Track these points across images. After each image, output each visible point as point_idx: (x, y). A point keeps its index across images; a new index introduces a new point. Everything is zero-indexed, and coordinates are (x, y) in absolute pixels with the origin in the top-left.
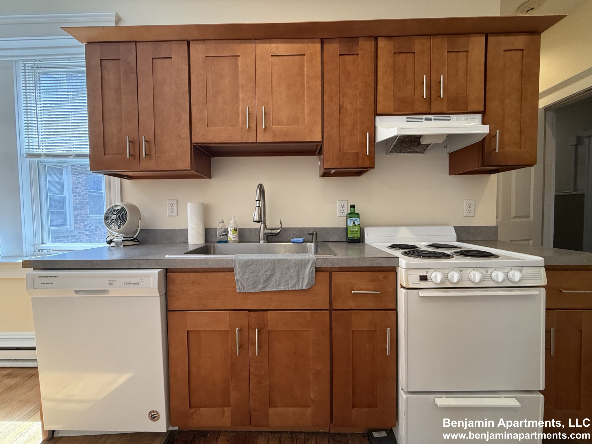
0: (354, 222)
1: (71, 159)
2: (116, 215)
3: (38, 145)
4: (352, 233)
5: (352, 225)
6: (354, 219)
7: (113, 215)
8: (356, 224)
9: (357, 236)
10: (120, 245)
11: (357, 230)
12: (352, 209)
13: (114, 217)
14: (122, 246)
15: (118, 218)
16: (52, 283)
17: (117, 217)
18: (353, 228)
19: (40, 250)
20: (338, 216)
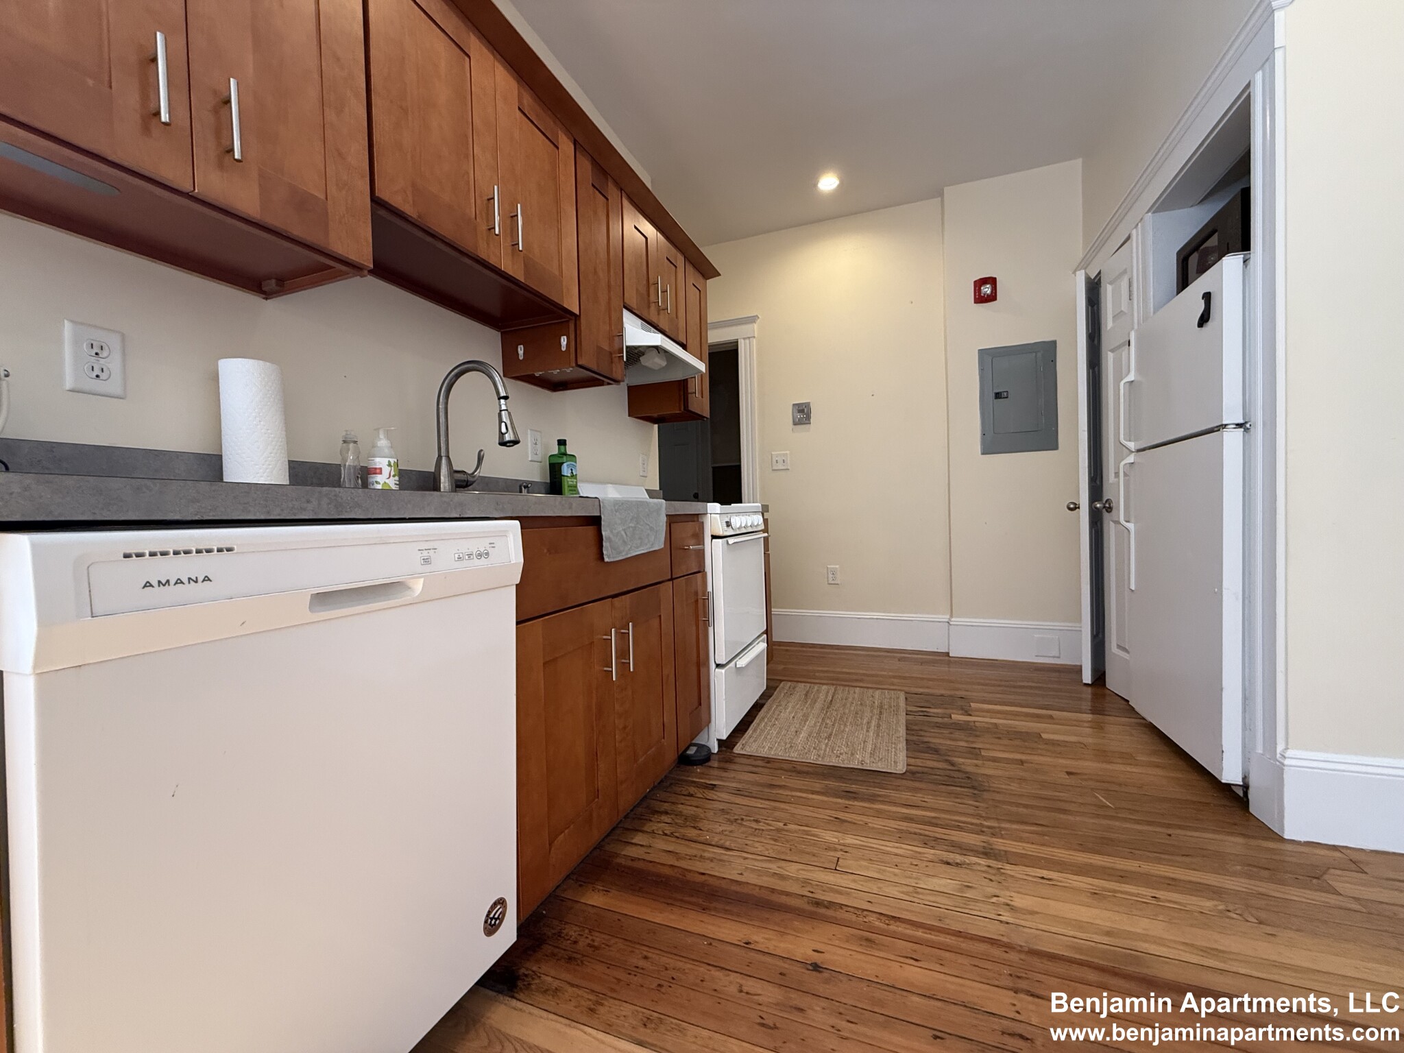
0: (572, 470)
5: (570, 475)
6: (571, 464)
8: (574, 474)
12: (562, 447)
16: (207, 579)
18: (571, 480)
20: (530, 459)
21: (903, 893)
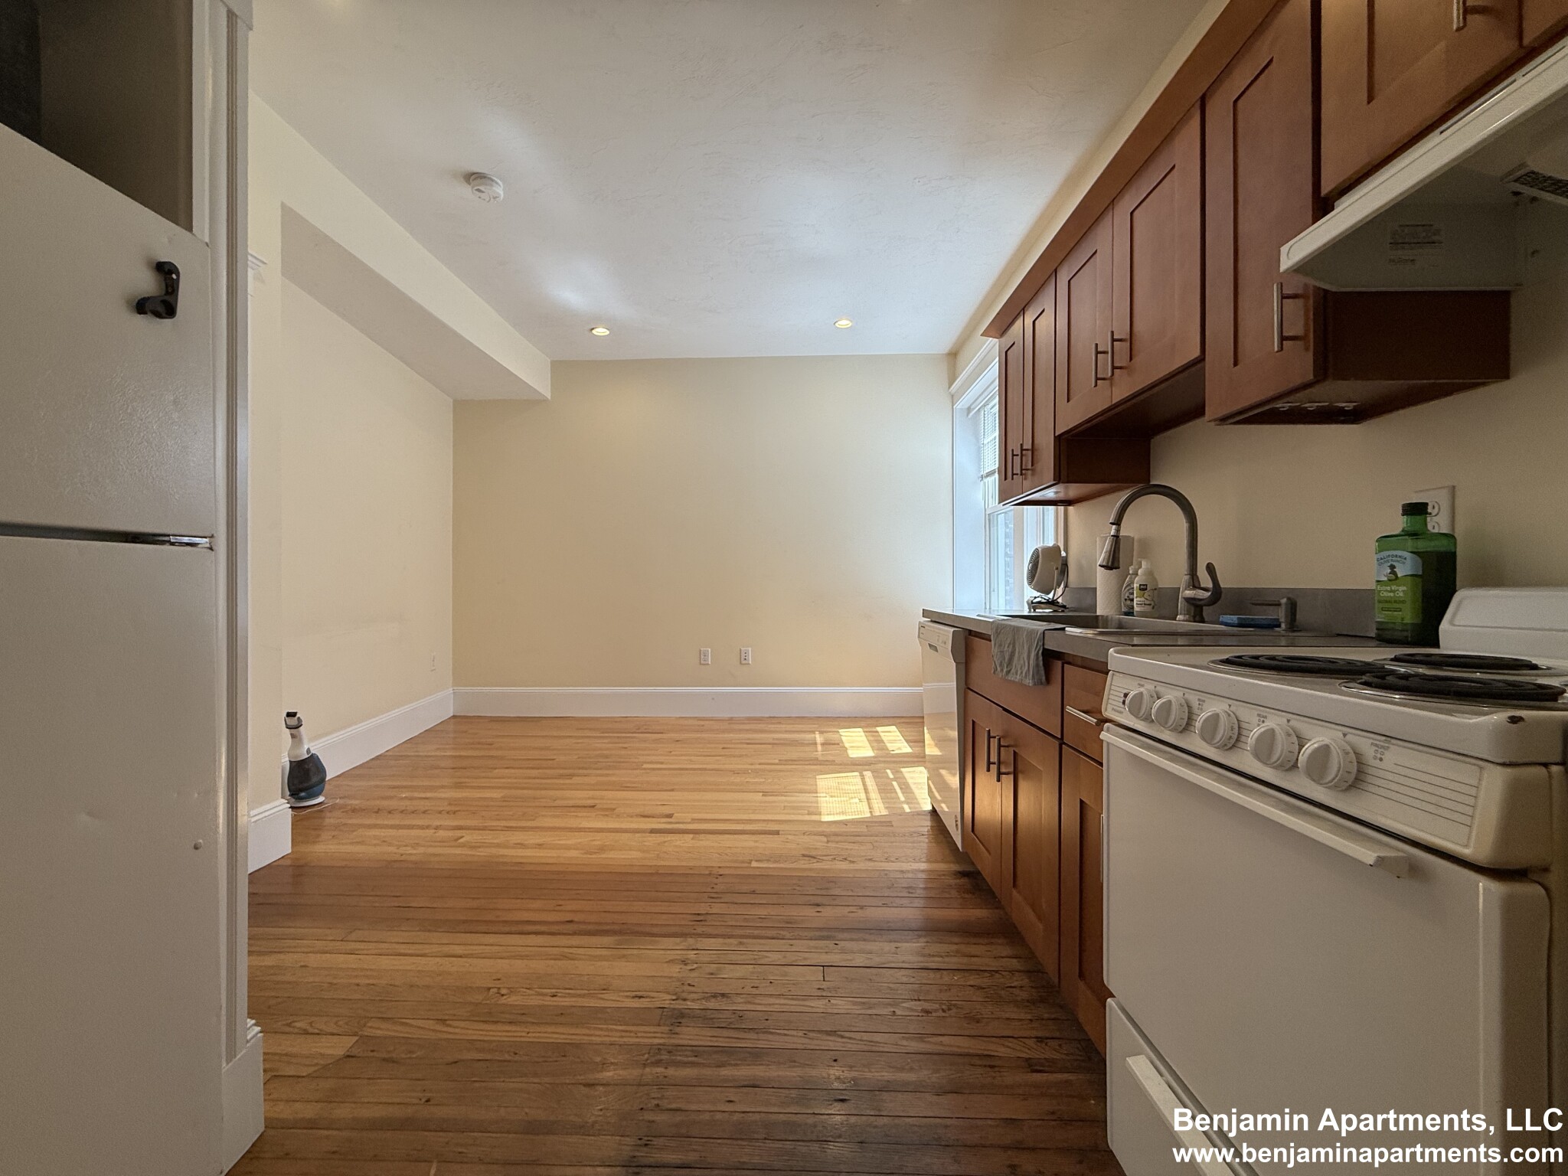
0: (1392, 567)
2: (1033, 563)
4: (1386, 605)
5: (1385, 579)
6: (1393, 556)
8: (1399, 575)
9: (1403, 619)
11: (1401, 594)
15: (1033, 568)
18: (1389, 588)
21: (767, 957)
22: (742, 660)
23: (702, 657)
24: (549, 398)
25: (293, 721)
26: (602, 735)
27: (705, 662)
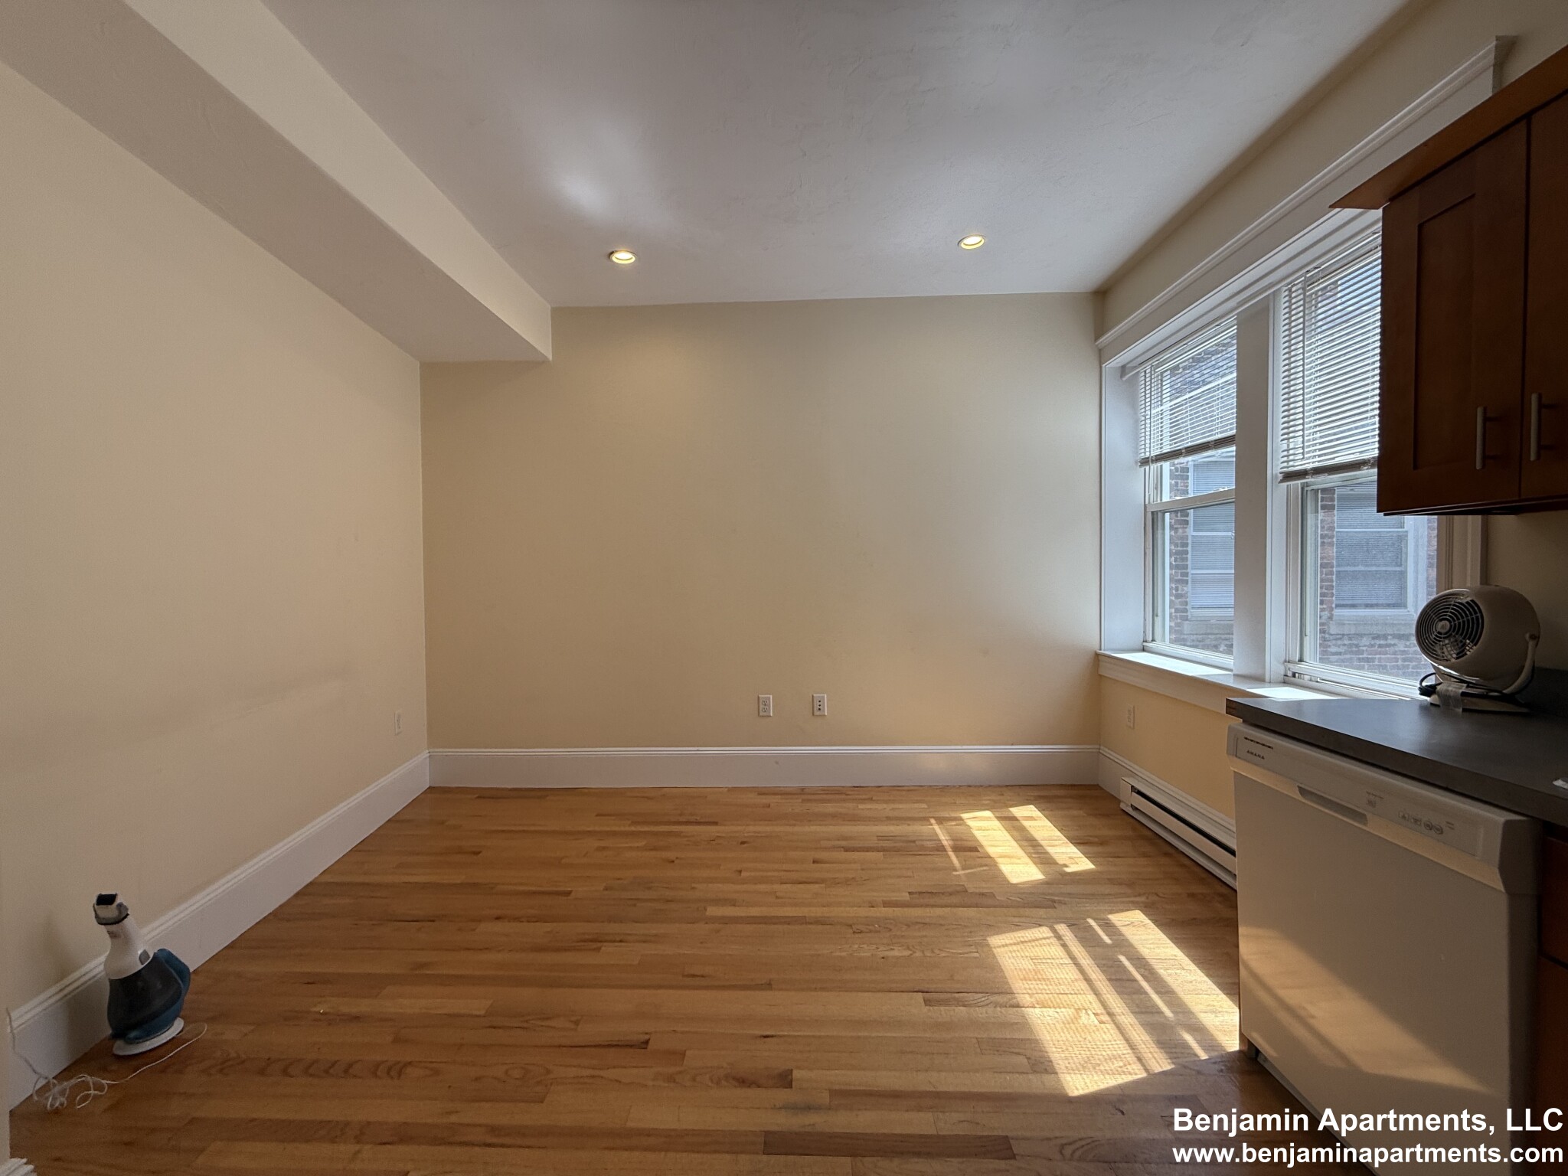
1: (1366, 471)
2: (1450, 622)
3: (1302, 445)
7: (1441, 620)
10: (1455, 707)
13: (1443, 627)
14: (1461, 710)
15: (1453, 631)
17: (1451, 626)
19: (1297, 675)
22: (815, 709)
23: (761, 706)
24: (550, 358)
25: (110, 912)
26: (633, 828)
27: (765, 714)
